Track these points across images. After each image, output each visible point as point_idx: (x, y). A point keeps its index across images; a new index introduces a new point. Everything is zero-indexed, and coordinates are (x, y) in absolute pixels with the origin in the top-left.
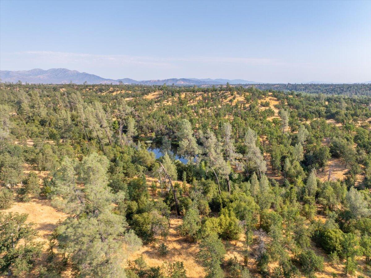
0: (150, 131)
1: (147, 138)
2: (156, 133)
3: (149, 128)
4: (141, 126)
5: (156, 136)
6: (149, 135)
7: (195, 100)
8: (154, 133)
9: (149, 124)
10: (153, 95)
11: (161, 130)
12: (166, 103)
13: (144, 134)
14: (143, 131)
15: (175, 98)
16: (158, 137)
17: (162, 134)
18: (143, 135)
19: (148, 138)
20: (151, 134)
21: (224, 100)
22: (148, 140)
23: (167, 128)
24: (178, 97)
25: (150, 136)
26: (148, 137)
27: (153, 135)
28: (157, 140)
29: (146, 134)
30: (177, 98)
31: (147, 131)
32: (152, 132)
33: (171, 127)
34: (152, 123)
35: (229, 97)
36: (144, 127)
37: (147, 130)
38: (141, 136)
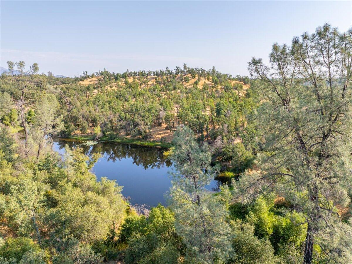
0: (91, 124)
1: (86, 137)
2: (101, 127)
3: (90, 119)
4: (75, 117)
5: (103, 132)
6: (89, 131)
7: (147, 85)
8: (99, 126)
9: (88, 113)
10: (90, 81)
11: (111, 122)
12: (109, 88)
13: (81, 130)
14: (78, 125)
15: (120, 83)
16: (106, 133)
17: (113, 129)
18: (78, 132)
19: (88, 136)
20: (93, 130)
21: (185, 83)
22: (88, 140)
23: (121, 119)
24: (125, 82)
25: (91, 133)
26: (88, 134)
27: (98, 131)
28: (105, 139)
29: (83, 129)
30: (123, 82)
31: (85, 124)
32: (94, 126)
33: (128, 116)
34: (93, 111)
35: (191, 80)
36: (80, 118)
37: (85, 122)
38: (75, 134)
